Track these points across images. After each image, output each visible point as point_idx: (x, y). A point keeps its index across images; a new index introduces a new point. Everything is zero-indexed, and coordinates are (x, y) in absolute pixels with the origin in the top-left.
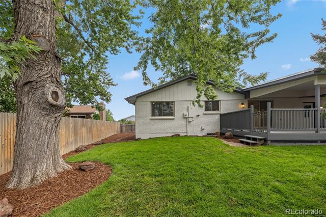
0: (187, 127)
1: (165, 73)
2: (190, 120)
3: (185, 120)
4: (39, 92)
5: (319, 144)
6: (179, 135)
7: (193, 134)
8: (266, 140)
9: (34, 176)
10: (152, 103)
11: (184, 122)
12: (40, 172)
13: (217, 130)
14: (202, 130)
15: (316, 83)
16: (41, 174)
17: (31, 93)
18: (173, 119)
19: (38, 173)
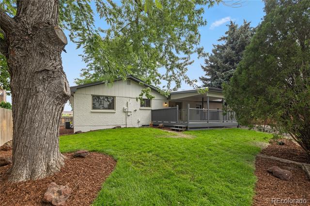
0: (126, 120)
1: (88, 65)
2: (129, 114)
3: (125, 113)
4: (56, 82)
5: (209, 129)
6: (120, 127)
7: (131, 126)
8: (187, 128)
9: (48, 165)
10: (93, 96)
11: (124, 115)
12: (54, 160)
13: (149, 122)
14: (139, 122)
15: (207, 95)
16: (55, 162)
17: (47, 82)
18: (114, 113)
19: (52, 161)
